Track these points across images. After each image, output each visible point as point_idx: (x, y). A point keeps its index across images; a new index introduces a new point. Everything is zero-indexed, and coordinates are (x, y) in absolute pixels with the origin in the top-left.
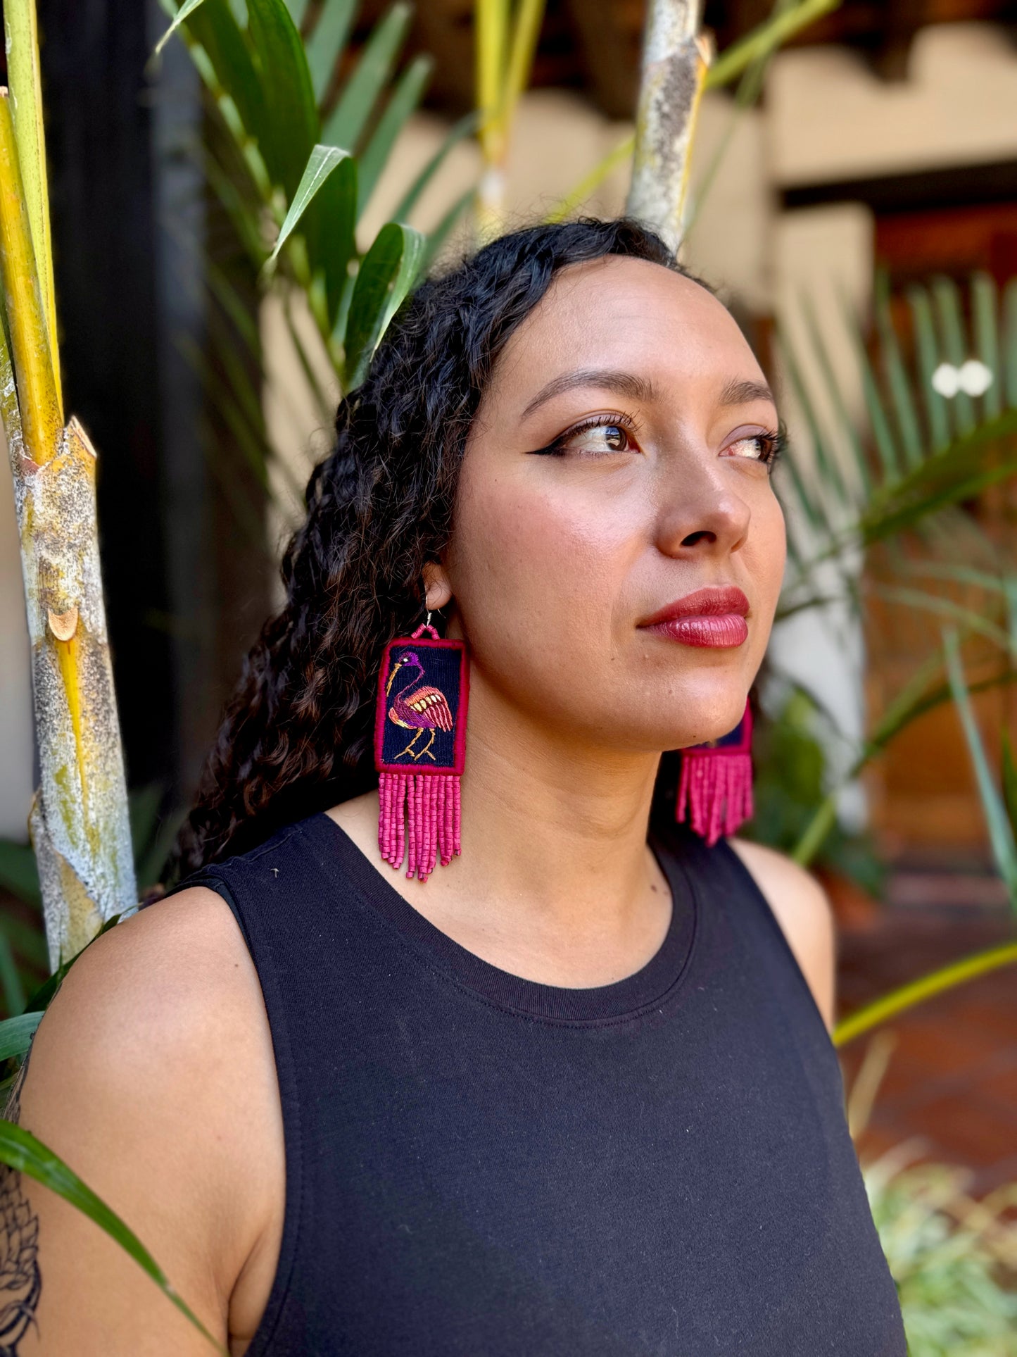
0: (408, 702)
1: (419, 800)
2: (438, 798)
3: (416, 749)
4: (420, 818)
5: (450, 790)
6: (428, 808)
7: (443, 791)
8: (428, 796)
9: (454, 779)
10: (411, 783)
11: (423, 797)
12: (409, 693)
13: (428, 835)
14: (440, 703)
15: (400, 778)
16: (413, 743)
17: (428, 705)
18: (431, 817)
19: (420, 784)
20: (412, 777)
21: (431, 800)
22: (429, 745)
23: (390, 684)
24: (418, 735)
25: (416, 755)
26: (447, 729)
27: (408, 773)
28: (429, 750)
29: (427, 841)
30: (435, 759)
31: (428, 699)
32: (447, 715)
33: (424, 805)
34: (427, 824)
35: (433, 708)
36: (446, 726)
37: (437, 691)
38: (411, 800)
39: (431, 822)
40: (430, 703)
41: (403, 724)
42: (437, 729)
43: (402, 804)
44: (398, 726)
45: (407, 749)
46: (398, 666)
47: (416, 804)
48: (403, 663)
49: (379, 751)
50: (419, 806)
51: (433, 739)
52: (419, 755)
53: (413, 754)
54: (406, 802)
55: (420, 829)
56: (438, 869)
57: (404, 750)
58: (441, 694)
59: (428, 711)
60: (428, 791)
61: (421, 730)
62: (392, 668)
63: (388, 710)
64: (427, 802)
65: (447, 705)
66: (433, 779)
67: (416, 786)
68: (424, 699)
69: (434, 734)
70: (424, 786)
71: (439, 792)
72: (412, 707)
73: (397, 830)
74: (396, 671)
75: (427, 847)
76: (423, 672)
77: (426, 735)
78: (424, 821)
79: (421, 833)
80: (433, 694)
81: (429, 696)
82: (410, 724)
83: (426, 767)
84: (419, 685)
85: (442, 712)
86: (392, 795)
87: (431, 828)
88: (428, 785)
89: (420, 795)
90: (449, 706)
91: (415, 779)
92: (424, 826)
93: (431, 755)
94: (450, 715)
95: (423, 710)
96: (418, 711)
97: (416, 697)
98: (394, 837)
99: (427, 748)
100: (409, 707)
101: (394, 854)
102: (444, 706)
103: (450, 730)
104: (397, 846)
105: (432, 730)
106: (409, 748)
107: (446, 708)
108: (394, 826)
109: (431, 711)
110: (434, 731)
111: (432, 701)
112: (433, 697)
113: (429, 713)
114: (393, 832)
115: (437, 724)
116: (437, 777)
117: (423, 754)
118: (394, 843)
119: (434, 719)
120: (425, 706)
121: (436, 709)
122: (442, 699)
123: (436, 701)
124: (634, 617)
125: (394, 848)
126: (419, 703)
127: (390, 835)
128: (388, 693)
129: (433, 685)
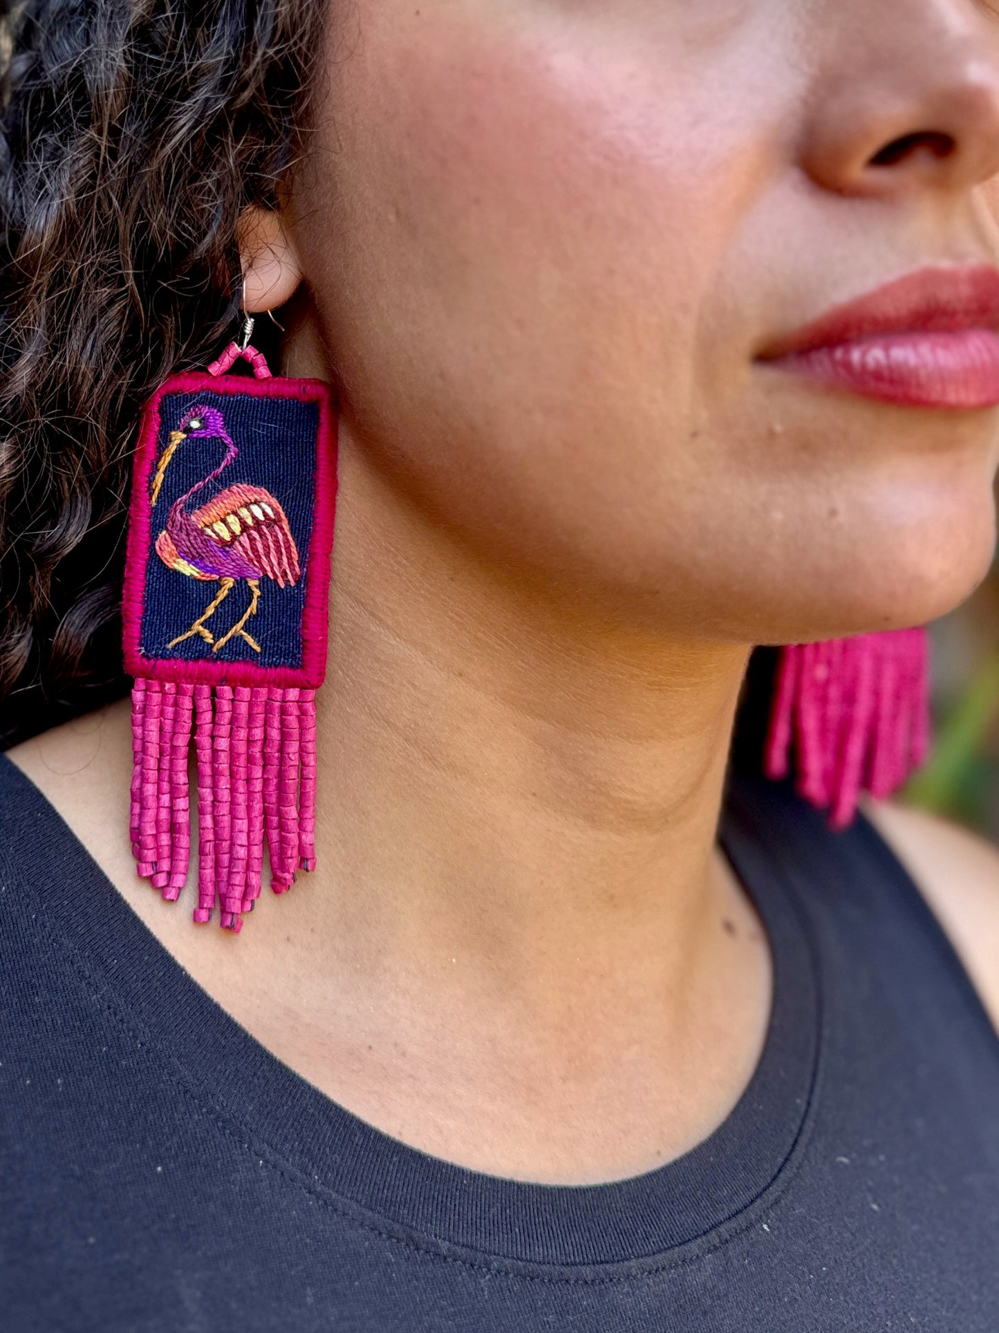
0: (198, 519)
1: (223, 744)
2: (266, 740)
3: (218, 625)
4: (224, 783)
5: (293, 721)
6: (242, 761)
7: (276, 723)
8: (242, 734)
9: (301, 695)
10: (205, 704)
11: (231, 736)
12: (203, 499)
13: (242, 824)
14: (271, 522)
15: (180, 691)
16: (210, 611)
17: (245, 527)
18: (249, 781)
19: (226, 706)
20: (206, 689)
21: (250, 742)
22: (246, 617)
23: (160, 477)
24: (222, 594)
25: (216, 638)
26: (287, 582)
27: (198, 680)
28: (245, 628)
29: (242, 839)
30: (258, 649)
31: (244, 512)
32: (288, 548)
33: (233, 755)
34: (241, 798)
35: (255, 534)
37: (264, 495)
38: (205, 741)
39: (250, 793)
40: (250, 521)
41: (186, 568)
42: (264, 581)
43: (183, 750)
44: (177, 573)
45: (197, 627)
46: (178, 437)
47: (215, 752)
48: (188, 430)
49: (133, 630)
50: (224, 757)
51: (254, 603)
52: (223, 641)
53: (209, 637)
54: (193, 745)
55: (224, 809)
56: (265, 900)
57: (189, 627)
58: (274, 501)
59: (244, 539)
60: (243, 722)
61: (229, 583)
62: (167, 440)
63: (154, 538)
64: (242, 748)
65: (286, 528)
66: (254, 694)
67: (215, 709)
68: (235, 513)
69: (257, 593)
70: (234, 709)
71: (267, 724)
72: (208, 531)
73: (172, 810)
74: (173, 448)
75: (242, 852)
76: (232, 452)
77: (240, 595)
78: (233, 790)
79: (226, 820)
80: (256, 502)
81: (247, 505)
82: (204, 568)
83: (239, 669)
84: (225, 481)
85: (276, 541)
86: (161, 729)
87: (249, 808)
88: (243, 708)
89: (224, 730)
90: (291, 530)
91: (214, 694)
92: (233, 803)
93: (250, 640)
94: (294, 549)
95: (234, 537)
96: (221, 540)
97: (216, 508)
98: (165, 826)
99: (241, 623)
100: (202, 532)
101: (165, 865)
102: (281, 528)
103: (293, 584)
104: (173, 847)
105: (253, 583)
106: (202, 624)
107: (284, 534)
108: (165, 799)
109: (252, 540)
110: (259, 587)
111: (254, 518)
112: (255, 508)
113: (247, 545)
114: (164, 814)
115: (262, 568)
116: (264, 691)
117: (233, 637)
118: (165, 839)
119: (258, 557)
120: (237, 528)
121: (262, 535)
122: (276, 513)
123: (261, 518)
124: (752, 333)
125: (165, 852)
126: (224, 521)
127: (157, 822)
128: (154, 499)
129: (256, 482)
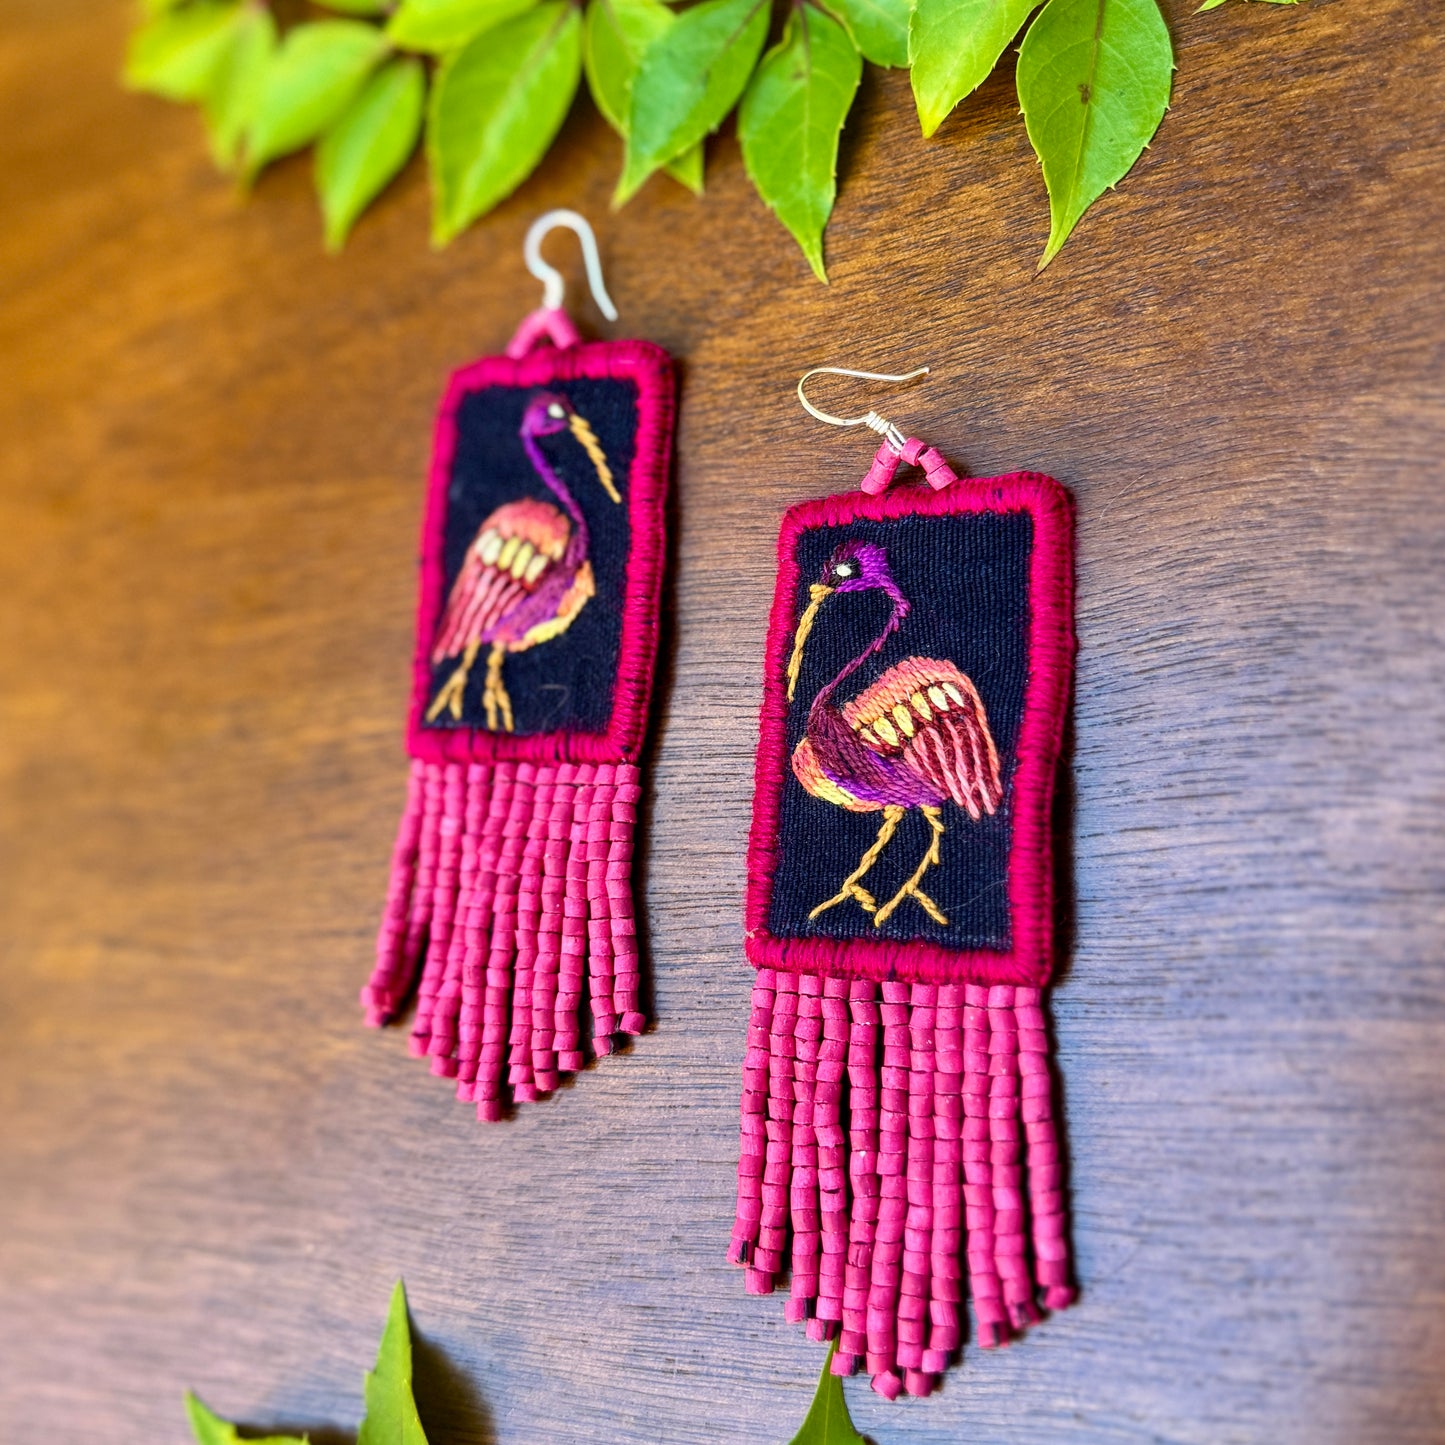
0: (852, 715)
3: (881, 883)
9: (1009, 996)
12: (857, 685)
14: (955, 714)
16: (868, 859)
17: (919, 724)
22: (923, 867)
23: (797, 658)
24: (885, 834)
25: (879, 904)
26: (981, 807)
27: (849, 975)
28: (921, 886)
30: (941, 919)
31: (918, 701)
32: (984, 755)
35: (934, 734)
36: (977, 795)
37: (948, 671)
40: (926, 714)
41: (836, 796)
42: (949, 810)
44: (822, 803)
45: (850, 888)
46: (818, 592)
48: (833, 581)
51: (935, 846)
52: (889, 907)
53: (867, 902)
57: (838, 890)
58: (964, 681)
59: (920, 745)
61: (893, 814)
63: (791, 751)
65: (982, 720)
68: (906, 703)
69: (938, 827)
72: (866, 733)
74: (812, 610)
76: (901, 609)
77: (914, 830)
80: (939, 684)
81: (923, 689)
82: (860, 793)
83: (913, 954)
84: (891, 655)
85: (967, 745)
90: (991, 725)
93: (929, 905)
94: (994, 759)
95: (906, 741)
96: (886, 746)
97: (878, 698)
99: (916, 878)
102: (976, 723)
103: (991, 810)
105: (930, 811)
107: (981, 736)
109: (930, 744)
110: (940, 818)
111: (933, 708)
112: (935, 694)
113: (924, 754)
115: (945, 790)
117: (903, 902)
119: (940, 772)
120: (908, 728)
122: (968, 698)
123: (944, 707)
126: (888, 715)
128: (790, 693)
129: (939, 654)
